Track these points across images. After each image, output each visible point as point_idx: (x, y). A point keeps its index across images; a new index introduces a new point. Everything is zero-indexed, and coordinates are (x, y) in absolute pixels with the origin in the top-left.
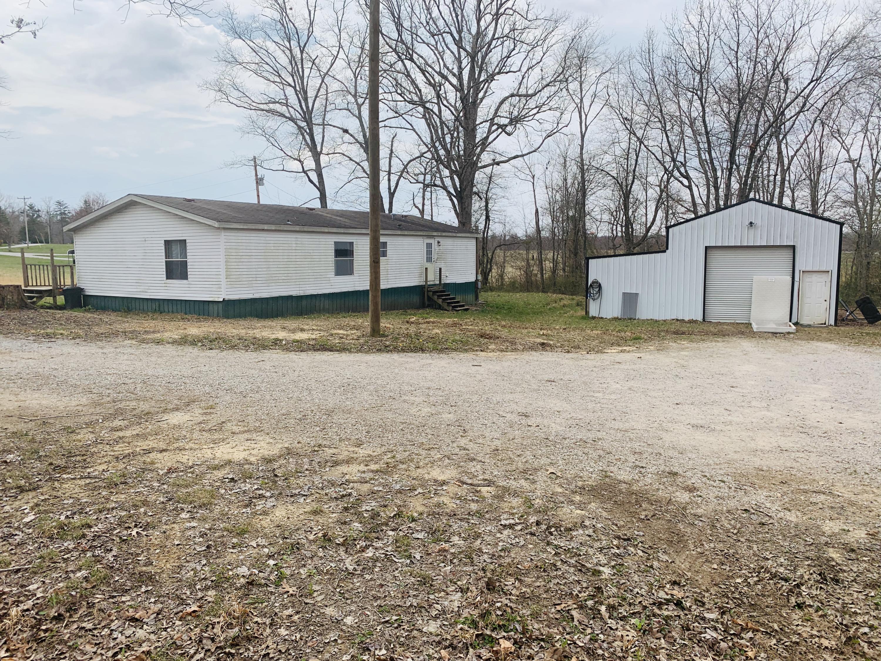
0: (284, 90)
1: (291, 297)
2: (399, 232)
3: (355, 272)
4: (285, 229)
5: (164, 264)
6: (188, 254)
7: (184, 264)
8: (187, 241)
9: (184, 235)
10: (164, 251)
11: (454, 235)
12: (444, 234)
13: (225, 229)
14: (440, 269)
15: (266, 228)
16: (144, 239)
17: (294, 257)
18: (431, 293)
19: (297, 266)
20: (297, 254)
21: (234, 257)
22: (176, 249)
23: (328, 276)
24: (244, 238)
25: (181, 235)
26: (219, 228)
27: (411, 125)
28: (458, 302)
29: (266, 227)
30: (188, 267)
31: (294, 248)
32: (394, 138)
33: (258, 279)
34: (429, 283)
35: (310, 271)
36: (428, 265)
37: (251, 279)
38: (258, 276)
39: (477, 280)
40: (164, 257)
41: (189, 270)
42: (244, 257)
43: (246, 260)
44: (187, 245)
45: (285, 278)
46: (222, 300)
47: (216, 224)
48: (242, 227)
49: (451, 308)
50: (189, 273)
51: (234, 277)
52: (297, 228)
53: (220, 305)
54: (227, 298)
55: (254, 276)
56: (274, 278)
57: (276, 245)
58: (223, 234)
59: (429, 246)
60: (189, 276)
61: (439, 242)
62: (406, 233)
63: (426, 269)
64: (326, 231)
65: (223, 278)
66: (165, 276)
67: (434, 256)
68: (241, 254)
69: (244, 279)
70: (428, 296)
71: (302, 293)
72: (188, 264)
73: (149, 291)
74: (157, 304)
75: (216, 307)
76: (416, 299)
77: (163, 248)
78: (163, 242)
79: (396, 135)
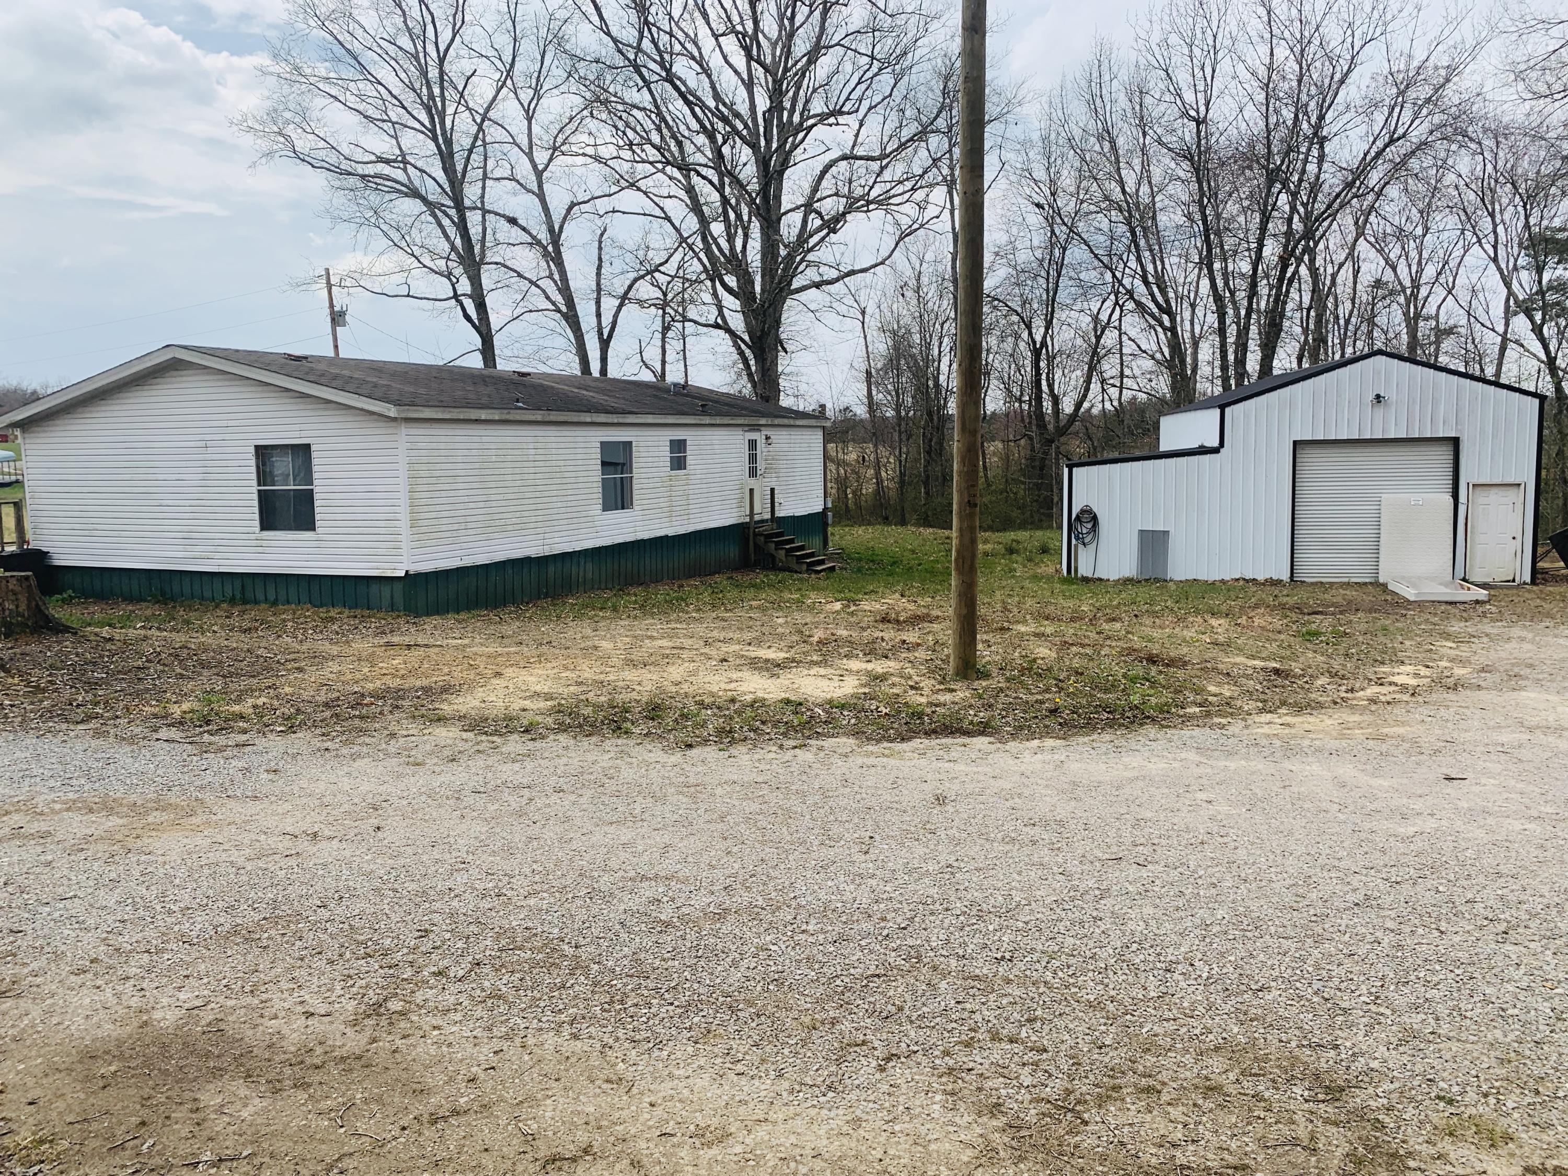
0: (396, 138)
1: (527, 561)
2: (707, 420)
3: (635, 502)
4: (518, 418)
5: (255, 496)
6: (315, 476)
7: (307, 498)
8: (313, 448)
9: (303, 434)
10: (254, 469)
11: (792, 422)
12: (777, 421)
13: (408, 420)
14: (772, 490)
15: (483, 417)
16: (202, 444)
17: (532, 476)
18: (762, 539)
19: (538, 494)
20: (538, 470)
21: (425, 481)
22: (283, 465)
23: (591, 513)
24: (443, 439)
25: (297, 434)
26: (394, 419)
27: (662, 209)
28: (812, 555)
29: (484, 415)
30: (317, 503)
31: (531, 458)
32: (602, 235)
33: (470, 525)
34: (757, 518)
35: (559, 505)
36: (752, 483)
37: (456, 527)
38: (469, 519)
39: (826, 509)
40: (255, 483)
41: (317, 510)
42: (443, 480)
43: (446, 487)
44: (314, 455)
45: (518, 521)
46: (402, 574)
47: (392, 411)
48: (440, 416)
49: (804, 567)
50: (317, 517)
51: (426, 522)
52: (538, 416)
53: (398, 587)
54: (415, 568)
55: (461, 520)
56: (498, 523)
57: (500, 452)
58: (405, 431)
59: (753, 444)
60: (318, 524)
61: (767, 438)
62: (718, 420)
63: (751, 491)
64: (588, 420)
65: (404, 524)
66: (257, 523)
67: (761, 465)
68: (438, 473)
69: (444, 528)
70: (755, 544)
71: (547, 551)
72: (316, 496)
73: (218, 555)
74: (238, 583)
75: (386, 590)
76: (732, 551)
77: (253, 462)
78: (252, 450)
79: (605, 230)
